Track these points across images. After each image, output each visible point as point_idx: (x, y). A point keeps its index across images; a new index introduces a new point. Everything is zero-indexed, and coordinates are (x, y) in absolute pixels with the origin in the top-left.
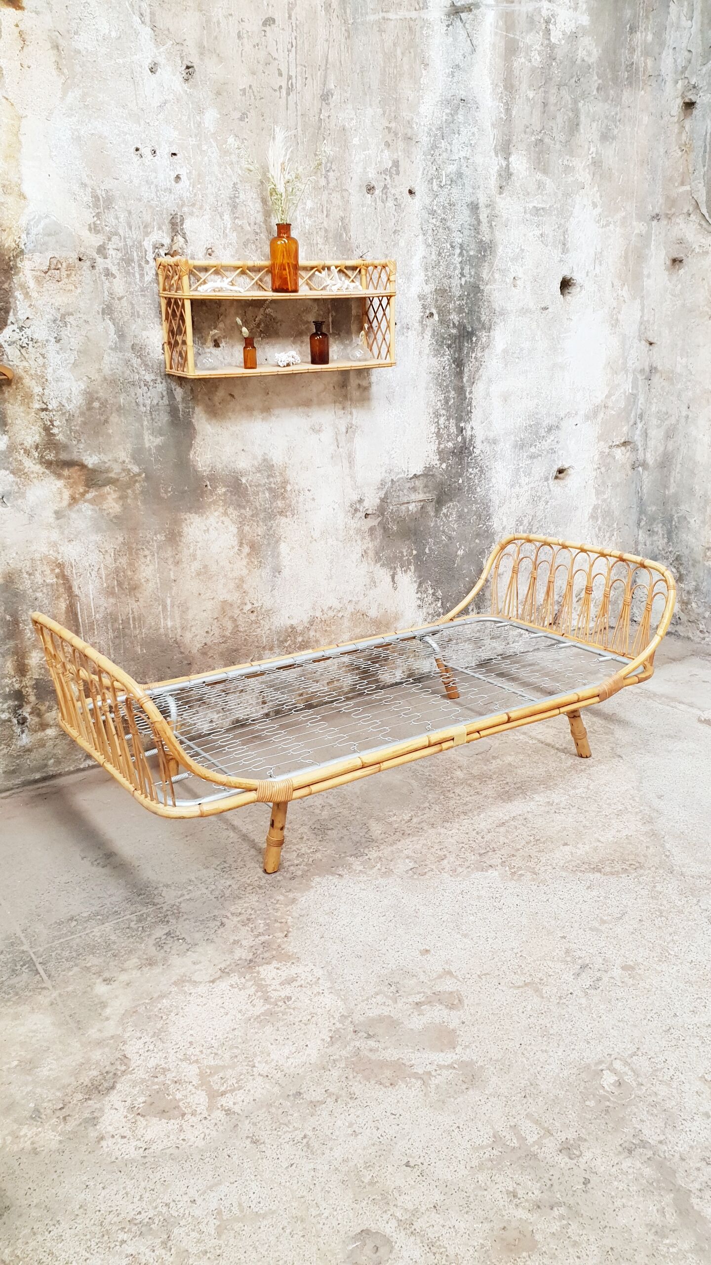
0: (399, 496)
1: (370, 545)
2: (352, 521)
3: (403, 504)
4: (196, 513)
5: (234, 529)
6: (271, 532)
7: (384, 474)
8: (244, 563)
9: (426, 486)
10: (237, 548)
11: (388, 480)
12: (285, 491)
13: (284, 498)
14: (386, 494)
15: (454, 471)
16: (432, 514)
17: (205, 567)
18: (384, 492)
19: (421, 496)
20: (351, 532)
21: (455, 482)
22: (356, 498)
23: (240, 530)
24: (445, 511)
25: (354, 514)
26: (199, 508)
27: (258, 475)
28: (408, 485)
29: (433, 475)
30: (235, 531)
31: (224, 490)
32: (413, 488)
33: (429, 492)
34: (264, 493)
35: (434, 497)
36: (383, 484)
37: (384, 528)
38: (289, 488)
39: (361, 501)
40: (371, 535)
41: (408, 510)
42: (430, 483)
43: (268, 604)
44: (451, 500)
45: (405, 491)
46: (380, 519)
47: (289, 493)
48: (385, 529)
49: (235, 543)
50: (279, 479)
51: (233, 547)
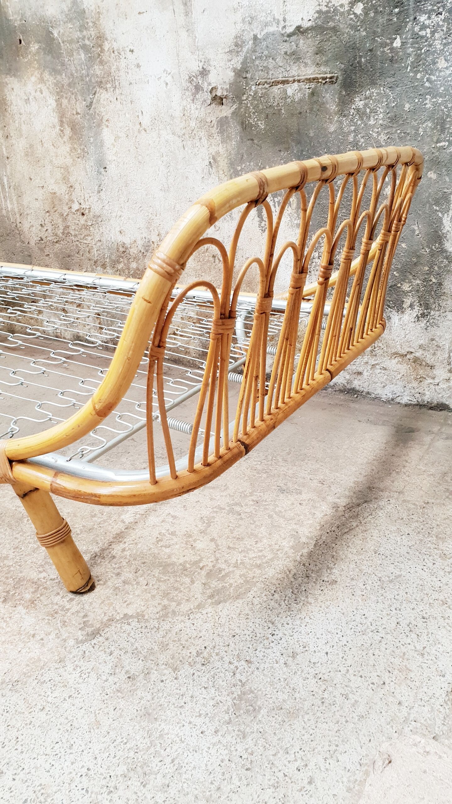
0: (266, 69)
1: (221, 149)
2: (193, 107)
3: (277, 83)
4: (15, 75)
5: (52, 102)
6: (91, 112)
7: (240, 26)
8: (67, 148)
9: (319, 52)
10: (58, 128)
11: (248, 37)
12: (102, 51)
13: (101, 62)
14: (244, 63)
15: (382, 20)
16: (333, 107)
17: (31, 146)
18: (240, 59)
19: (310, 71)
20: (193, 124)
21: (384, 45)
22: (195, 67)
23: (59, 104)
24: (359, 103)
25: (194, 95)
26: (17, 70)
27: (70, 25)
28: (286, 47)
29: (335, 29)
30: (54, 104)
31: (37, 46)
32: (293, 53)
33: (326, 63)
34: (78, 54)
35: (338, 74)
36: (238, 44)
37: (242, 123)
38: (106, 46)
39: (204, 73)
40: (221, 132)
41: (285, 97)
42: (327, 46)
43: (96, 209)
44: (373, 83)
45: (279, 59)
46: (235, 107)
47: (107, 54)
48: (245, 126)
49: (56, 121)
50: (93, 32)
51: (54, 127)
